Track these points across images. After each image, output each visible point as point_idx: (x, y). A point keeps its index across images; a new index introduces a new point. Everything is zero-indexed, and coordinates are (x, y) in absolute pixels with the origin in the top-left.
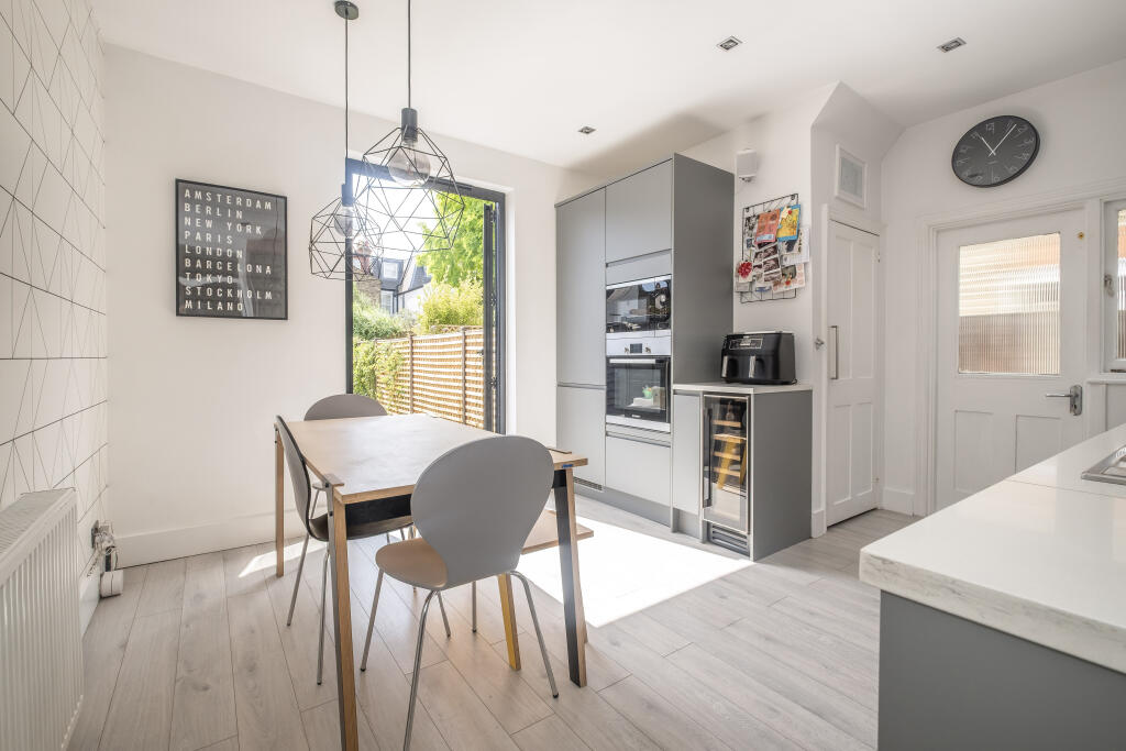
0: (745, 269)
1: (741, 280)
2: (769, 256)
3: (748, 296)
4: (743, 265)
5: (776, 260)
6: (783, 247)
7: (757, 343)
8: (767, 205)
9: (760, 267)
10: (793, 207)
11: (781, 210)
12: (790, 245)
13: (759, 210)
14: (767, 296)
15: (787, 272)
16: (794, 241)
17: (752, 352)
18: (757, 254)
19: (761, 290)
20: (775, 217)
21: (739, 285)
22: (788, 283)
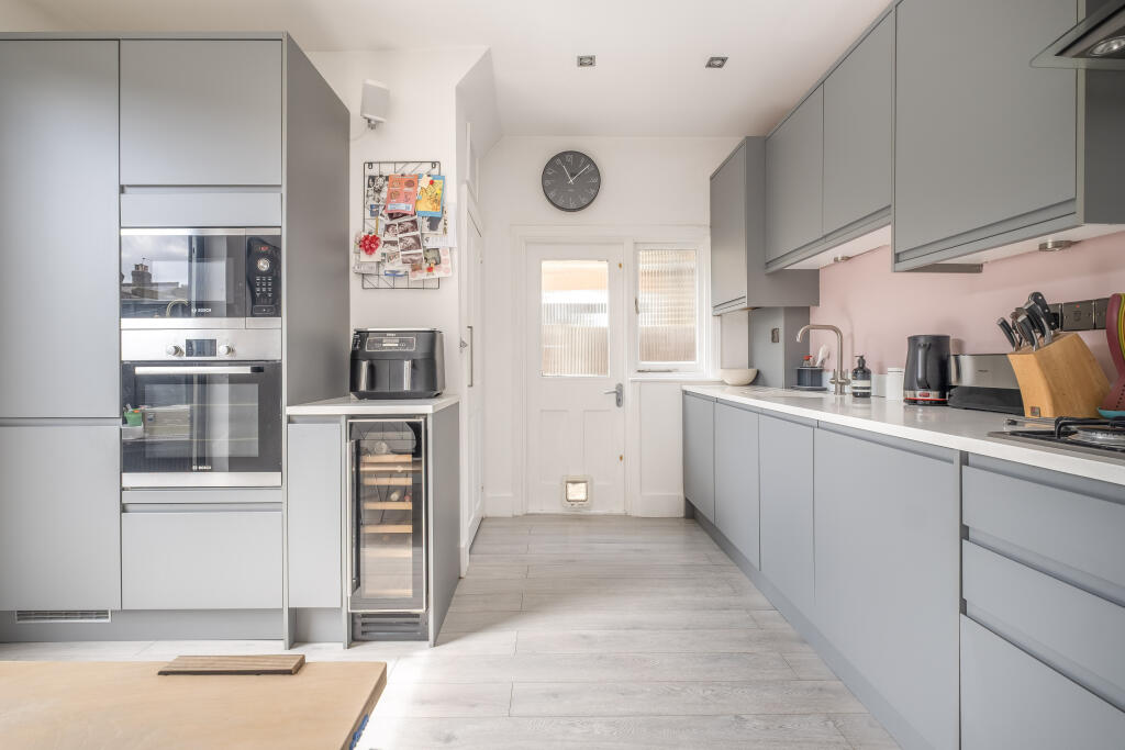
0: (369, 244)
1: (364, 257)
2: (407, 231)
3: (374, 281)
4: (366, 238)
5: (416, 238)
6: (424, 224)
7: (409, 344)
8: (399, 166)
9: (394, 243)
10: (434, 177)
11: (419, 176)
12: (434, 223)
13: (388, 170)
14: (400, 283)
15: (430, 255)
16: (439, 219)
17: (405, 356)
18: (388, 227)
19: (394, 274)
20: (411, 183)
21: (360, 264)
22: (430, 269)
